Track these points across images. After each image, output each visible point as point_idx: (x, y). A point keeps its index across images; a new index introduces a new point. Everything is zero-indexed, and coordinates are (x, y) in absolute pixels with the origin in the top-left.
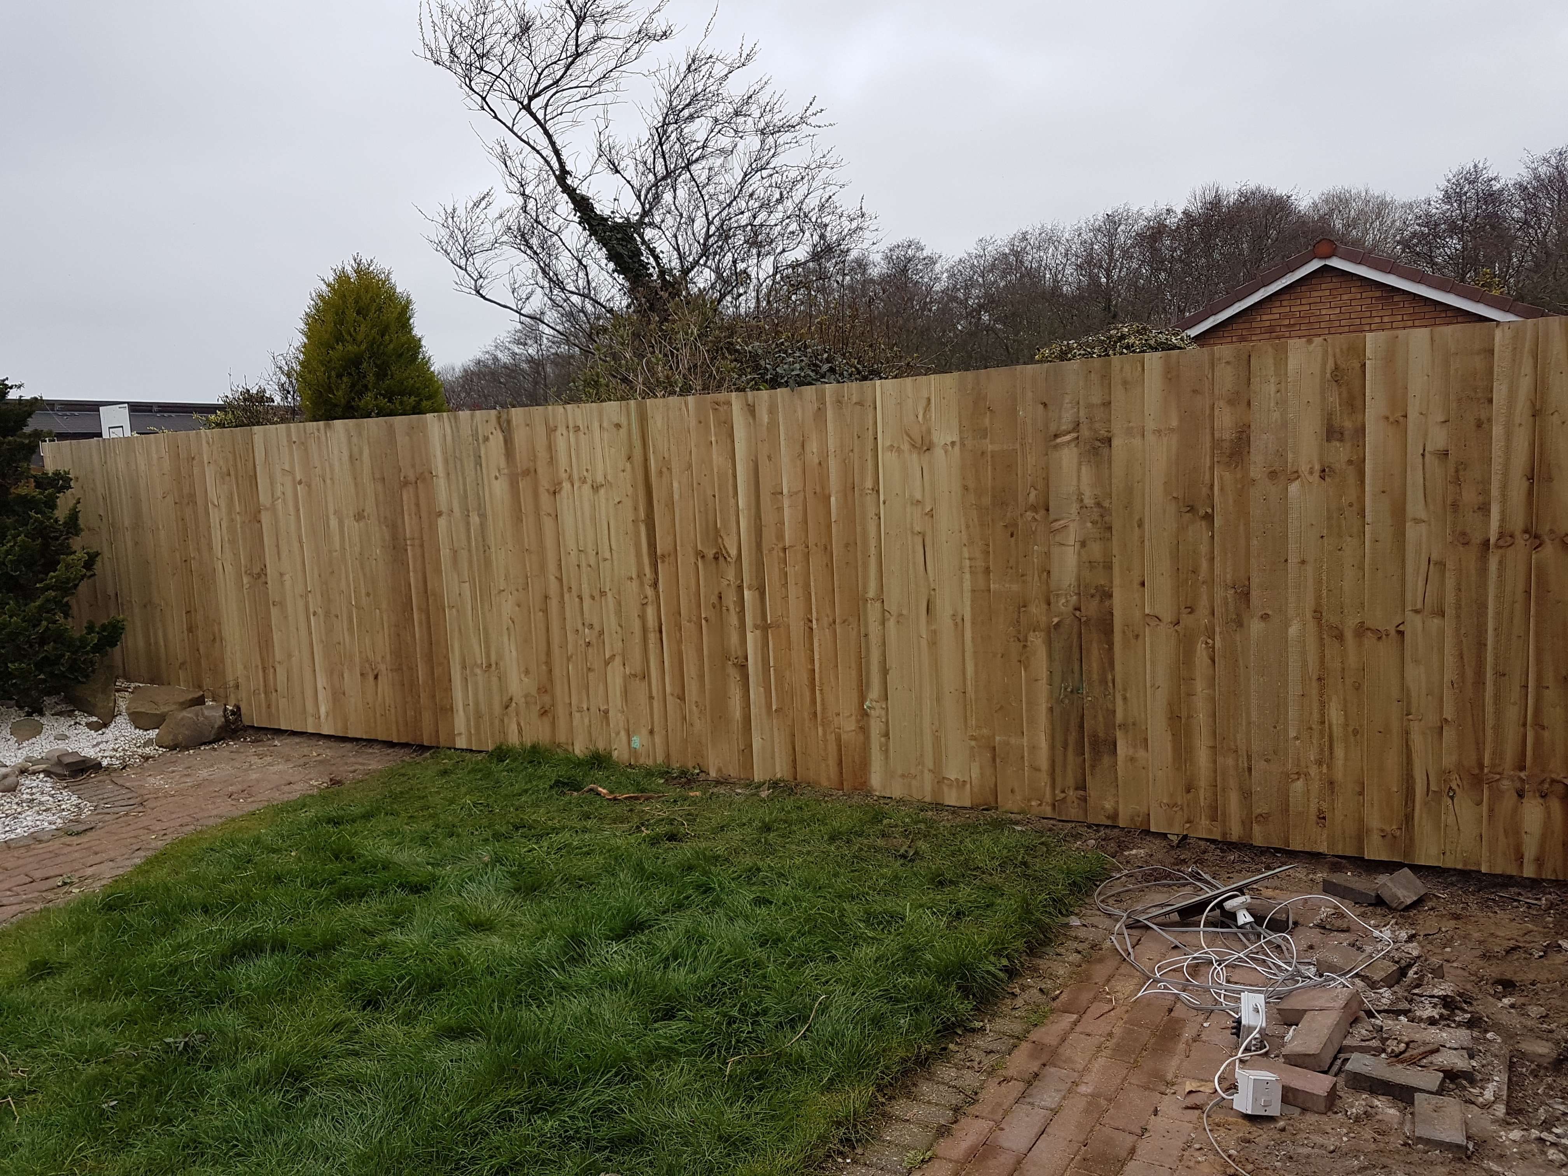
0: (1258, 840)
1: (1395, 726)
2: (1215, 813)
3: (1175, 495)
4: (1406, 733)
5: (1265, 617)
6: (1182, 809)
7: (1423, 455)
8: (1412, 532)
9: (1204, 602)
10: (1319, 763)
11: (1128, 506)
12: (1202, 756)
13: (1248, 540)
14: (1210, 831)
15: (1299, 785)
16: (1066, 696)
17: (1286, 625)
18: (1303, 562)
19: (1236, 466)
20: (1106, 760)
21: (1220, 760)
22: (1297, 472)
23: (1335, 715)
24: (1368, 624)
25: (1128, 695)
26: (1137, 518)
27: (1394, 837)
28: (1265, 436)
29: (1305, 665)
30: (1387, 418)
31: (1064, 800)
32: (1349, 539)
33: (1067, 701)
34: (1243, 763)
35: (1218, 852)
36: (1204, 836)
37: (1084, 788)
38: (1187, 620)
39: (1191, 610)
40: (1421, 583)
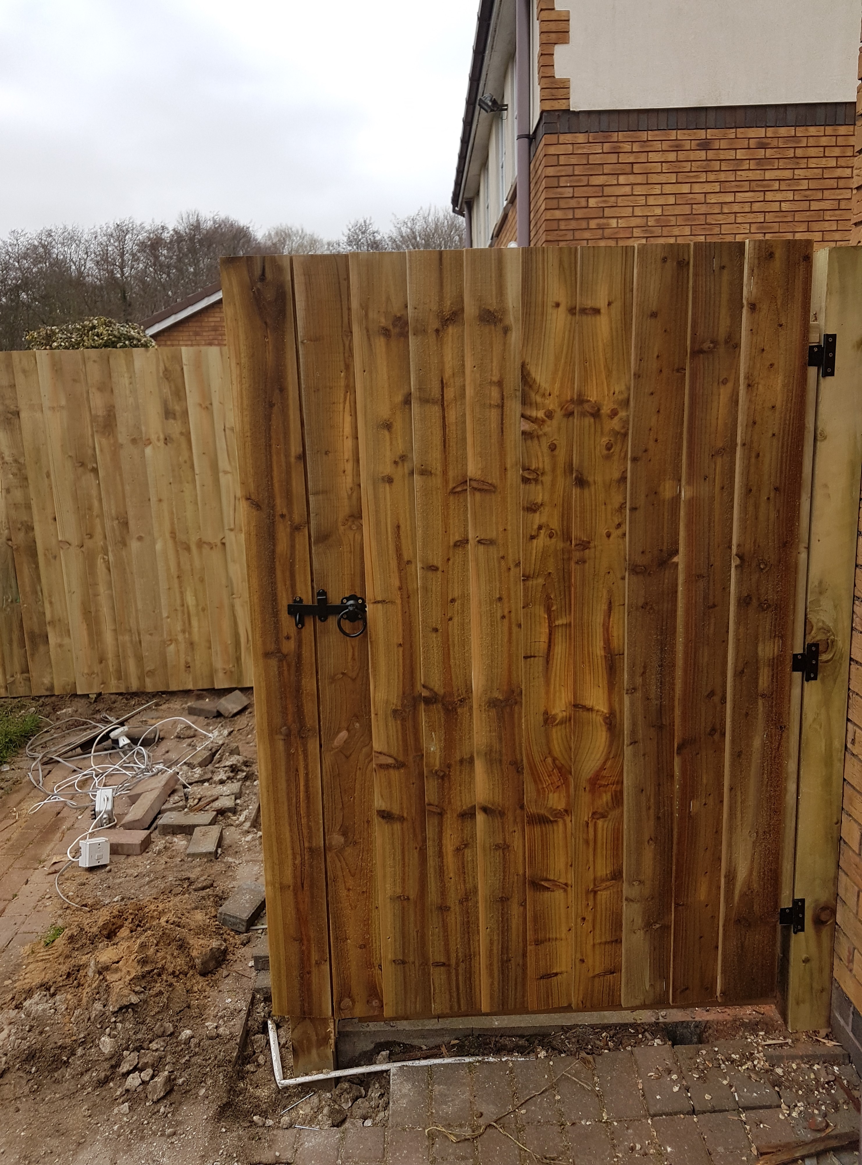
0: (150, 689)
1: (226, 602)
2: (120, 675)
3: (70, 454)
4: (232, 606)
5: (140, 539)
6: (98, 675)
7: (224, 430)
8: (223, 479)
9: (98, 529)
10: (184, 631)
11: (38, 461)
12: (108, 637)
13: (123, 485)
14: (118, 687)
15: (172, 648)
16: (7, 606)
17: (154, 543)
18: (160, 500)
19: (109, 435)
20: (42, 649)
21: (120, 638)
22: (149, 439)
23: (190, 600)
24: (204, 539)
25: (53, 600)
26: (45, 471)
27: (231, 672)
28: (125, 414)
29: (168, 569)
30: (201, 405)
31: (13, 682)
32: (187, 485)
33: (9, 609)
34: (136, 638)
35: (124, 701)
36: (114, 691)
37: (28, 671)
38: (89, 543)
39: (91, 536)
40: (232, 512)
